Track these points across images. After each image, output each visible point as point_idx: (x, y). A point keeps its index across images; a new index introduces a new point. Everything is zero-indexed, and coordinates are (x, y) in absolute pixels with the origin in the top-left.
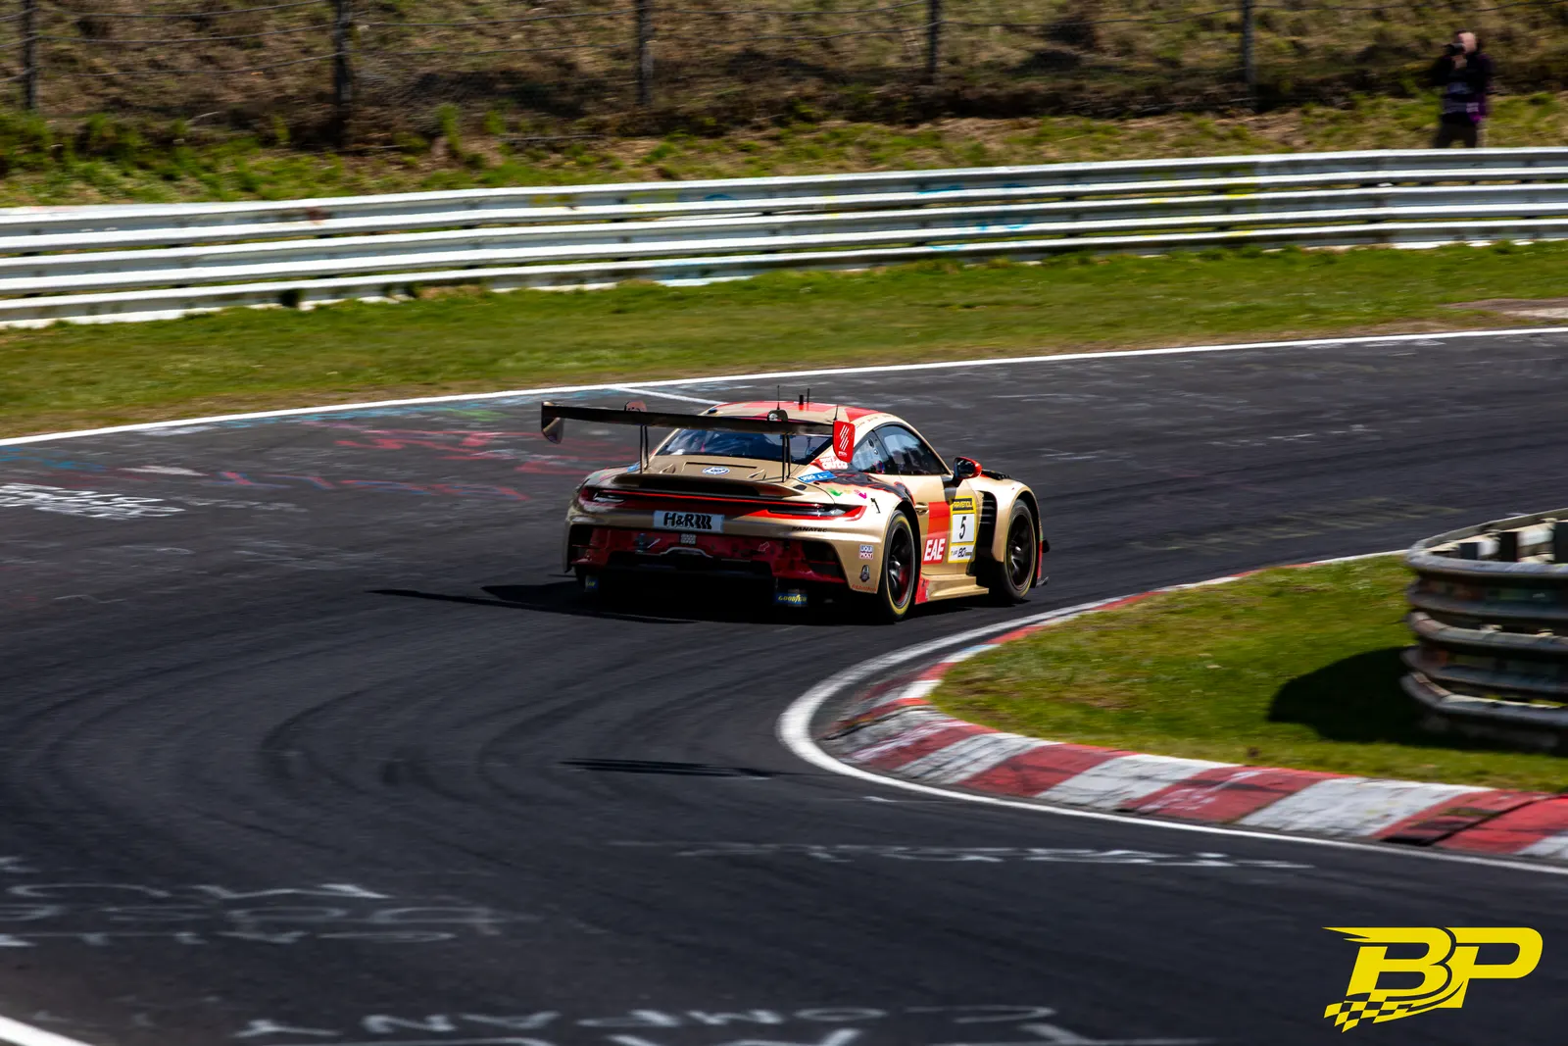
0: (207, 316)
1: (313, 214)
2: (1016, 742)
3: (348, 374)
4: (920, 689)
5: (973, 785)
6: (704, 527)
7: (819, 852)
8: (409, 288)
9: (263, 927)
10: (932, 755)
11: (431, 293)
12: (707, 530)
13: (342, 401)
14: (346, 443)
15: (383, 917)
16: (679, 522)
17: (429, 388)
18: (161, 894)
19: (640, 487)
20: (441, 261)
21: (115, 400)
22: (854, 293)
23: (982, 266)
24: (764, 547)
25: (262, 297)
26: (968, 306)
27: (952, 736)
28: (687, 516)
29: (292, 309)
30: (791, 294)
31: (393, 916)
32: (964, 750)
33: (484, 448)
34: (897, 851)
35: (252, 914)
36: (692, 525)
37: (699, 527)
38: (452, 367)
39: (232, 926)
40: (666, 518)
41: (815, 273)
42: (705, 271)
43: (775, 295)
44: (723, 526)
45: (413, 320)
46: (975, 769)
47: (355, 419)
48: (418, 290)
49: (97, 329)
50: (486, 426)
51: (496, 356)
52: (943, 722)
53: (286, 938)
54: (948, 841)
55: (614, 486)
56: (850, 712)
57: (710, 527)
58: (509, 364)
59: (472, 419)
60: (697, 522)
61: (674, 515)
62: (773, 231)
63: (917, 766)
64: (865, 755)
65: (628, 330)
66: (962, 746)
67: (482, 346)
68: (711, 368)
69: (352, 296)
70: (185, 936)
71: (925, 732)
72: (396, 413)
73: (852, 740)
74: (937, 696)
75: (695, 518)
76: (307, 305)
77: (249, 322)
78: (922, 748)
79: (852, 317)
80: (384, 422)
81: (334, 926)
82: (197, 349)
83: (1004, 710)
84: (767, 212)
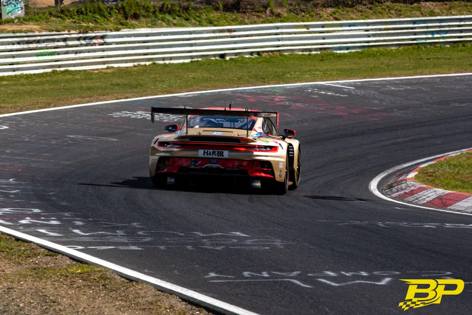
0: (198, 61)
1: (230, 31)
2: (440, 191)
3: (239, 79)
4: (412, 175)
5: (428, 204)
6: (221, 156)
7: (380, 224)
8: (258, 53)
9: (212, 245)
10: (416, 195)
11: (264, 55)
12: (222, 157)
13: (238, 87)
14: (239, 100)
15: (249, 242)
16: (210, 154)
17: (264, 83)
18: (182, 234)
19: (190, 140)
20: (268, 45)
21: (170, 86)
22: (393, 55)
23: (432, 47)
24: (245, 164)
25: (214, 56)
26: (427, 59)
27: (421, 189)
28: (213, 152)
29: (223, 59)
30: (374, 55)
31: (251, 242)
32: (425, 194)
33: (281, 101)
34: (404, 224)
35: (210, 241)
36: (215, 155)
37: (218, 156)
38: (272, 77)
39: (203, 244)
40: (204, 152)
41: (381, 49)
42: (348, 48)
43: (369, 55)
44: (229, 155)
45: (259, 63)
46: (428, 199)
47: (242, 92)
48: (261, 54)
49: (165, 65)
50: (281, 95)
51: (284, 73)
52: (419, 185)
53: (219, 248)
54: (420, 221)
55: (175, 140)
56: (391, 181)
57: (223, 156)
58: (289, 76)
59: (276, 92)
60: (218, 154)
61: (208, 151)
62: (369, 36)
63: (411, 198)
64: (394, 195)
65: (324, 66)
66: (425, 192)
67: (280, 71)
68: (349, 77)
69: (241, 55)
70: (189, 247)
71: (413, 188)
72: (254, 91)
73: (391, 190)
74: (416, 177)
75: (217, 152)
76: (228, 58)
77: (210, 63)
78: (412, 193)
79: (392, 62)
80: (250, 93)
81: (233, 245)
82: (194, 71)
83: (437, 182)
84: (368, 30)
